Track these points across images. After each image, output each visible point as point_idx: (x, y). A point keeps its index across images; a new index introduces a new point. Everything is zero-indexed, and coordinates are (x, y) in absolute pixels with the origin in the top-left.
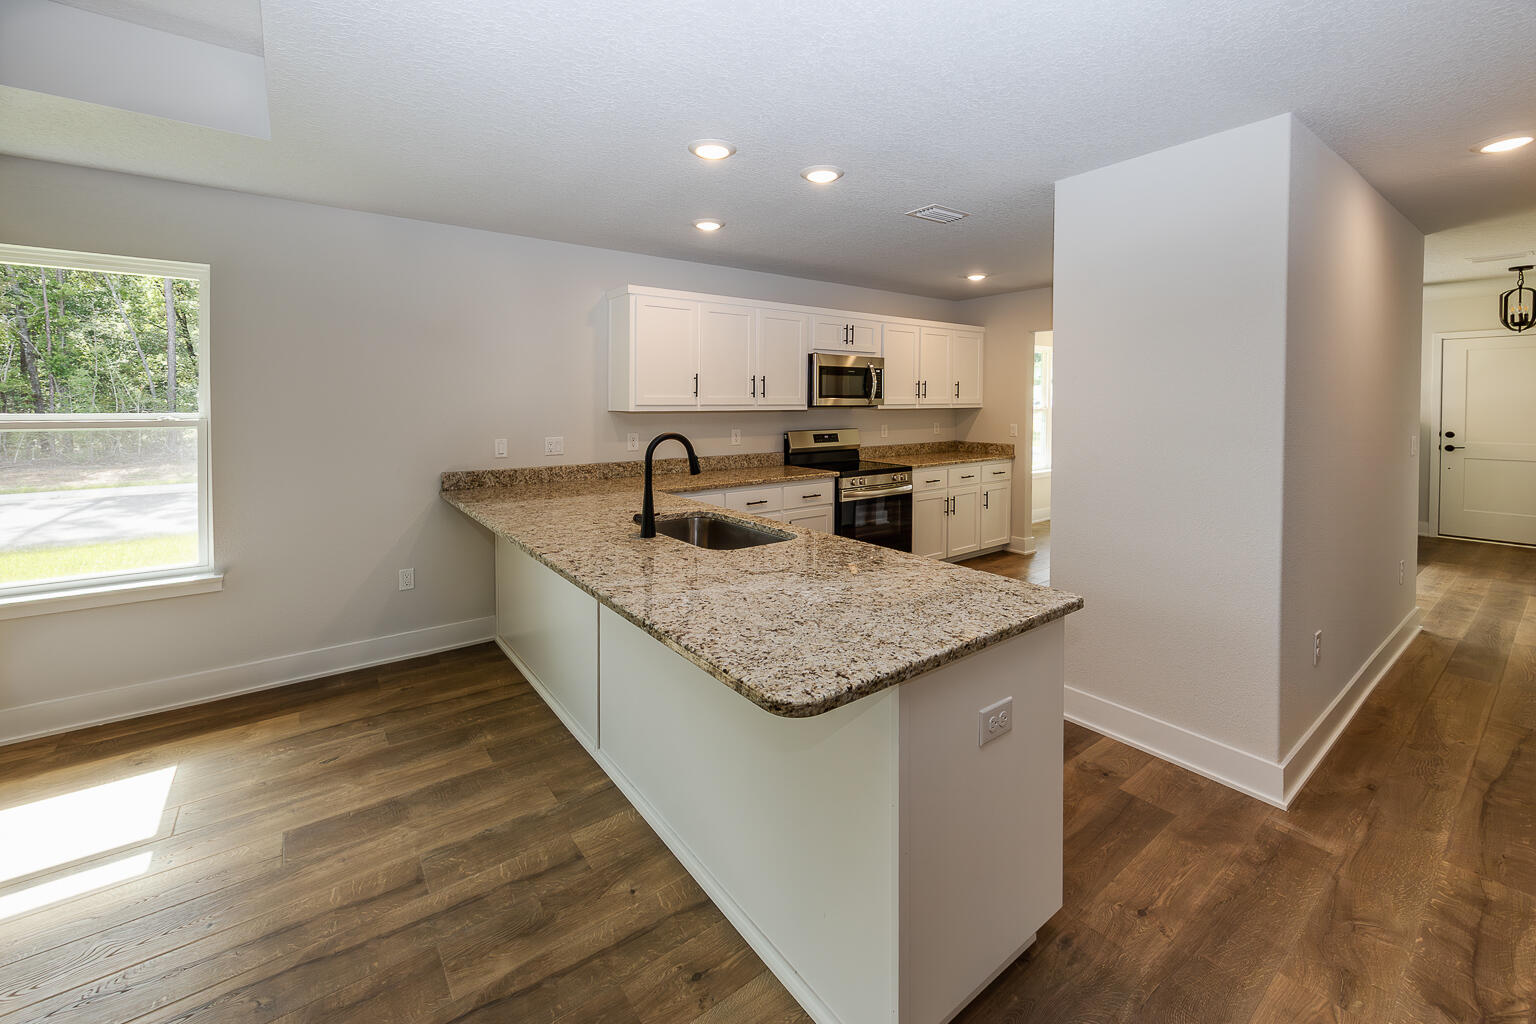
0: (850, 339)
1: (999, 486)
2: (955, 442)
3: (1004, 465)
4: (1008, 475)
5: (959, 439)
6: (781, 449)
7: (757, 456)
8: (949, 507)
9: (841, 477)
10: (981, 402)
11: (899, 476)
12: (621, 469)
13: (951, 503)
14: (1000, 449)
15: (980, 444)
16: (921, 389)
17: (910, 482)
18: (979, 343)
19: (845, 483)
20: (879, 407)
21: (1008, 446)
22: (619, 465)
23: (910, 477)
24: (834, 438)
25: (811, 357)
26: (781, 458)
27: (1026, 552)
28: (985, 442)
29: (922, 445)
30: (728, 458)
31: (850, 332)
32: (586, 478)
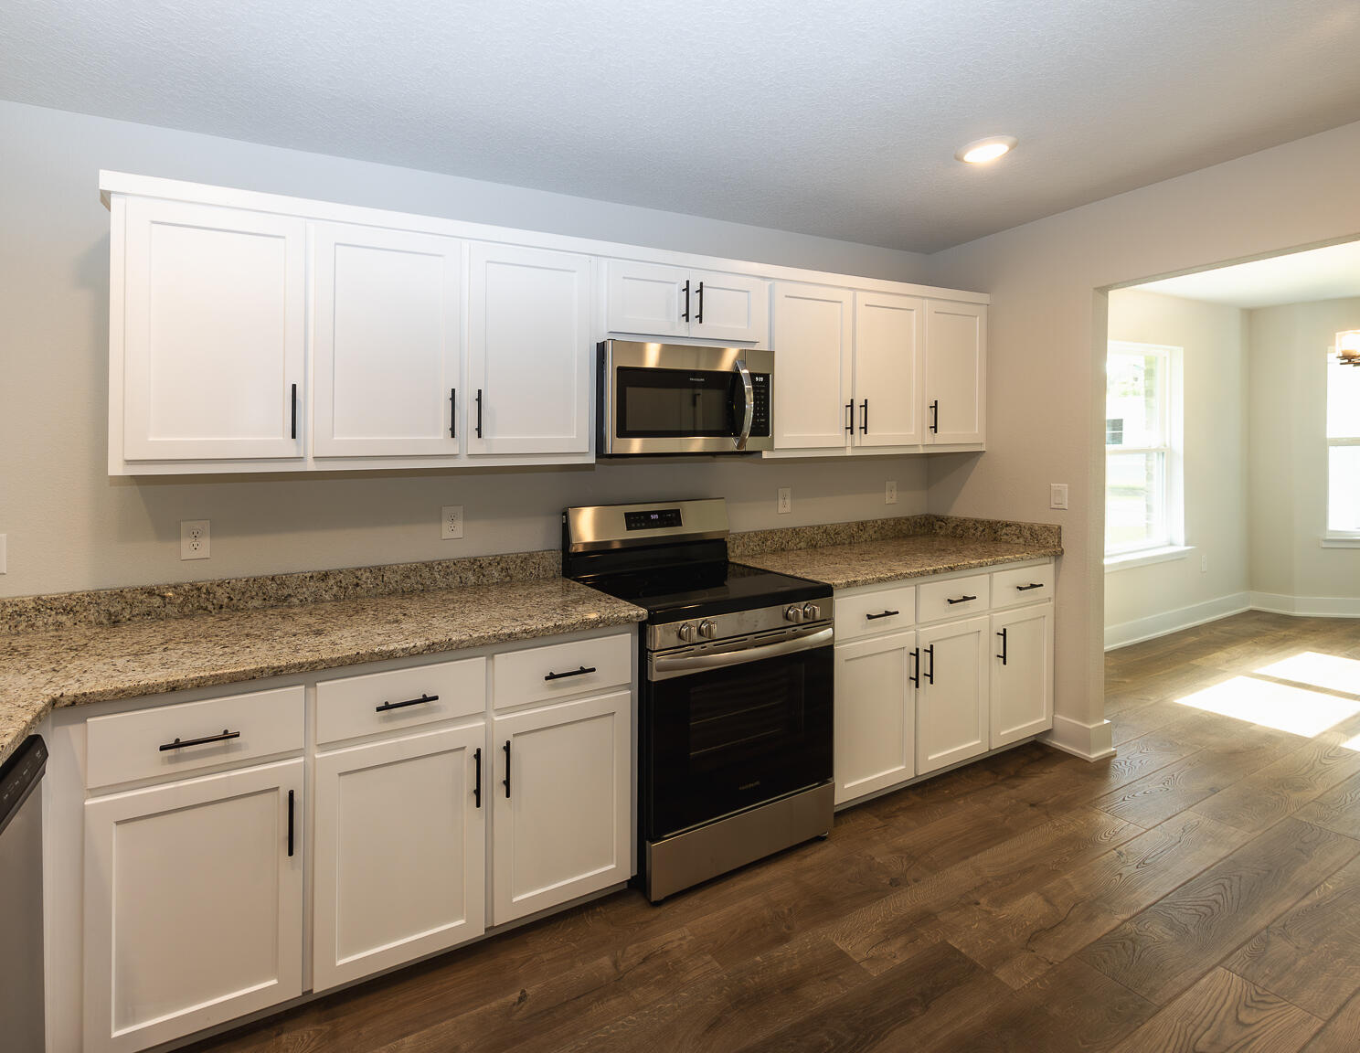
0: (694, 311)
1: (1029, 612)
2: (927, 517)
3: (1041, 572)
4: (1047, 590)
5: (934, 512)
6: (556, 543)
7: (498, 560)
8: (922, 667)
9: (653, 619)
10: (982, 440)
11: (798, 609)
12: (157, 601)
13: (924, 658)
14: (1027, 533)
15: (982, 522)
16: (857, 415)
17: (827, 621)
18: (978, 325)
19: (662, 635)
20: (765, 455)
21: (1046, 528)
22: (151, 592)
23: (830, 609)
24: (672, 518)
25: (601, 348)
26: (554, 562)
27: (1094, 756)
28: (993, 517)
29: (862, 526)
30: (429, 566)
31: (695, 298)
32: (59, 625)
